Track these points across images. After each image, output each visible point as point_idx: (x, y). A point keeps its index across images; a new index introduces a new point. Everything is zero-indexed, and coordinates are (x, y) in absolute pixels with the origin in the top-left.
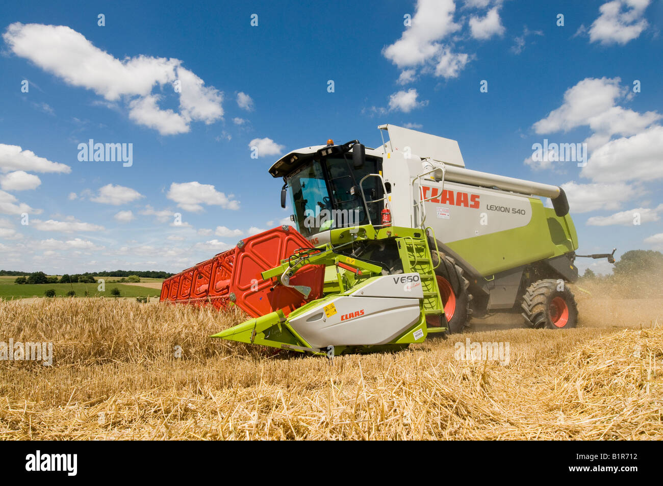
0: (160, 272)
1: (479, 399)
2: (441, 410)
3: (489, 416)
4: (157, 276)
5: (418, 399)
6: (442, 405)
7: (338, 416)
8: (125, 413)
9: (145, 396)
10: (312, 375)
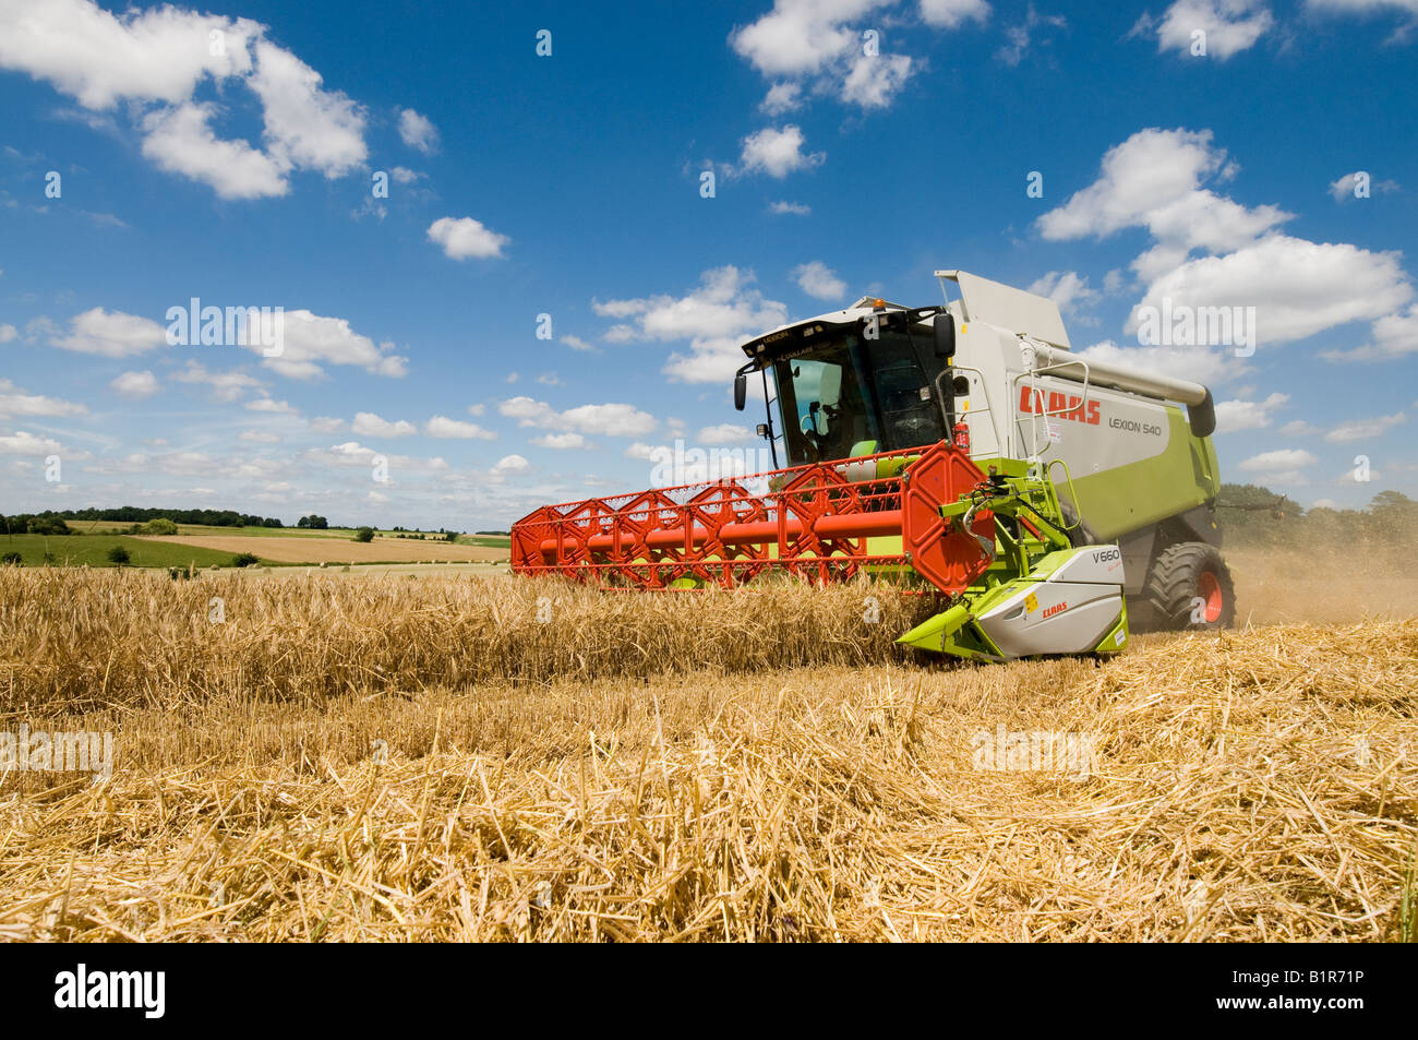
0: (225, 512)
1: (899, 772)
2: (819, 794)
3: (917, 806)
4: (216, 521)
5: (773, 773)
6: (824, 784)
7: (603, 809)
8: (132, 814)
9: (179, 778)
10: (561, 730)
